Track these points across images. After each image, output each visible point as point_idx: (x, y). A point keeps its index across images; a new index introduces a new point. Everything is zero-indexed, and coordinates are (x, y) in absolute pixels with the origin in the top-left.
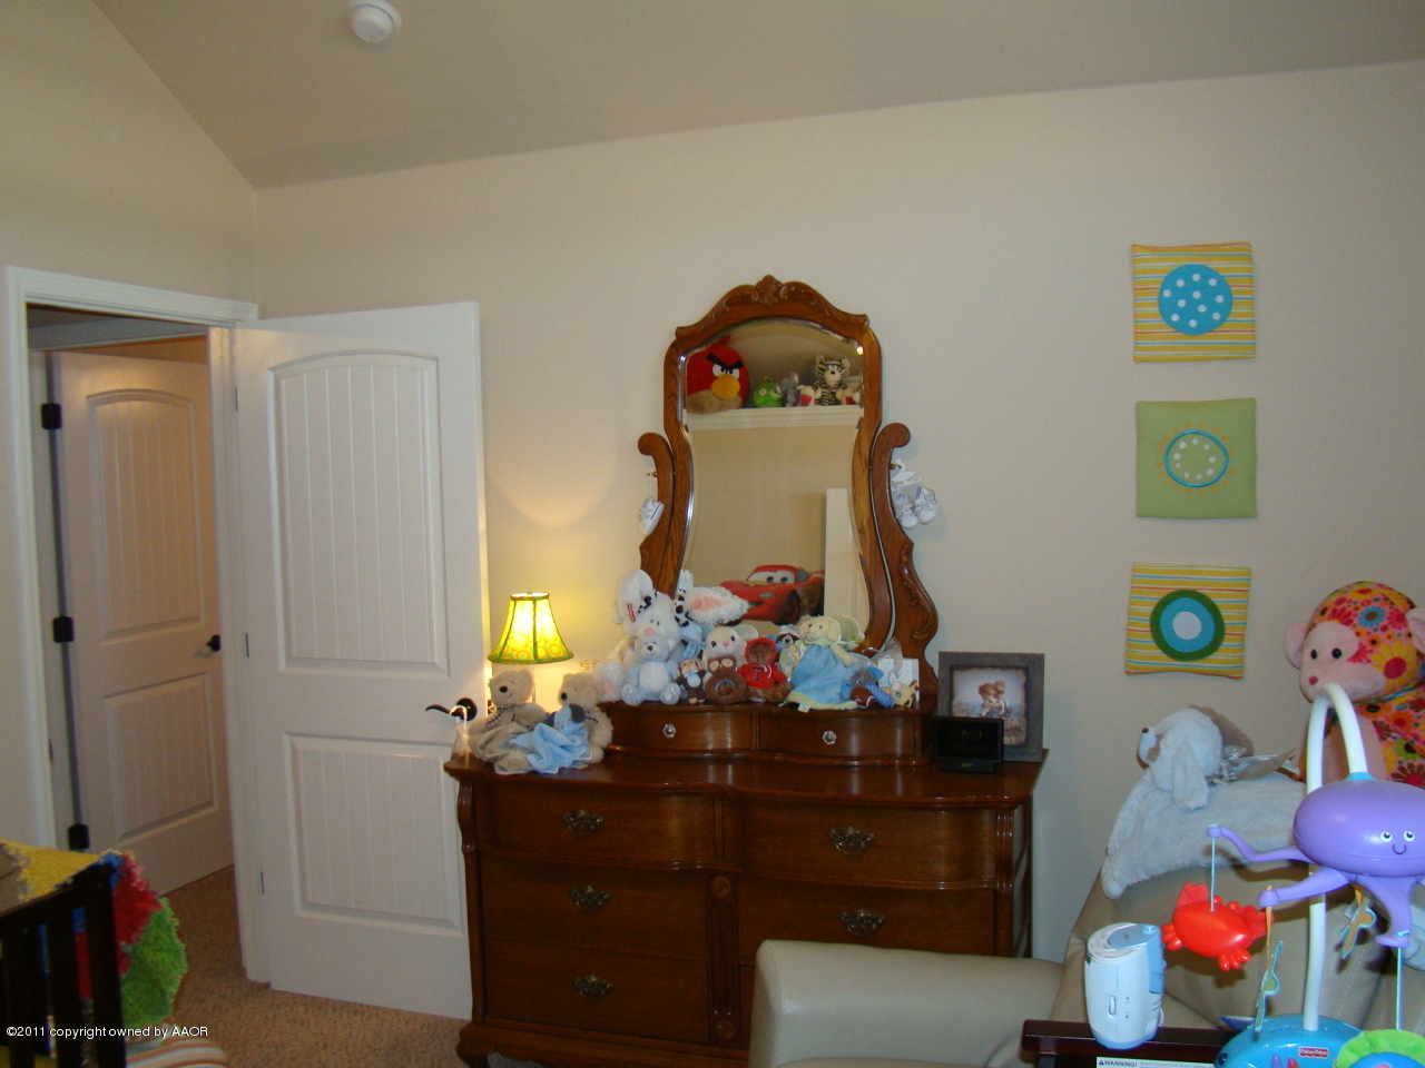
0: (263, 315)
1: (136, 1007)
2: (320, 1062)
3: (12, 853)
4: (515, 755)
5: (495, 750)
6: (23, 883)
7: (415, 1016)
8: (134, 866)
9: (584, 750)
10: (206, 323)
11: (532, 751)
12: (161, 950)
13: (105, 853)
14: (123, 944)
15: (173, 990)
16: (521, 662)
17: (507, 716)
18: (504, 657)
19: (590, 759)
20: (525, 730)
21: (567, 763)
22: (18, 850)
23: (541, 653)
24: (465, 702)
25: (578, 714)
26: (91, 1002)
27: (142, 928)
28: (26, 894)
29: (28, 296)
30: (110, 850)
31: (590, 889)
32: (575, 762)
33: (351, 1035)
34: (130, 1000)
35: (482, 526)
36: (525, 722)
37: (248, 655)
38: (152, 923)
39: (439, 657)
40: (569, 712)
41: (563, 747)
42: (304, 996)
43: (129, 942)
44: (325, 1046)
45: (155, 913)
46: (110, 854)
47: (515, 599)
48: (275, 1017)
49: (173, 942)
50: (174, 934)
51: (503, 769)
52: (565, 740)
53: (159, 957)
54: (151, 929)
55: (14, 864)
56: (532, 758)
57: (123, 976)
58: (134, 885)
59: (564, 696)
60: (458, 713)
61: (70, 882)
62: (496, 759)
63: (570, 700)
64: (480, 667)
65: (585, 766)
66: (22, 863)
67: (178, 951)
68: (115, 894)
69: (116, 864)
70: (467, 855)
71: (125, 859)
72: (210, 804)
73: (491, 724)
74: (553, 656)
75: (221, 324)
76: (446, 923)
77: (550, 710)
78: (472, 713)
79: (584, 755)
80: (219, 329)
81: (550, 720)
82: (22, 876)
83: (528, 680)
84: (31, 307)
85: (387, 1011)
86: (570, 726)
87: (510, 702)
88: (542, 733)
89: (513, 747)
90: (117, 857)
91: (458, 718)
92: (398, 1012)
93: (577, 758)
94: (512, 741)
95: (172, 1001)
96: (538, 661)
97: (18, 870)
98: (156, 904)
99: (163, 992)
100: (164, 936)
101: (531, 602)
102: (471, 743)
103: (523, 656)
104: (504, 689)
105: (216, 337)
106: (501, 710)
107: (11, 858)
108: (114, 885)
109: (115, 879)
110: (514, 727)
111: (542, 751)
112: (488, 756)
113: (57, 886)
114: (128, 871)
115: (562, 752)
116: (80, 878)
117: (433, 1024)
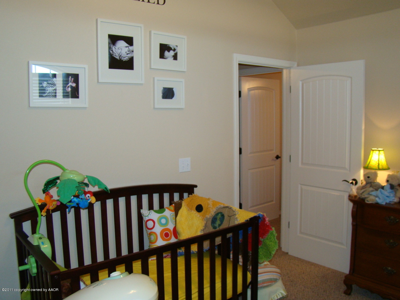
0: (298, 65)
1: (262, 255)
2: (302, 277)
3: (234, 210)
4: (372, 198)
5: (365, 195)
6: (237, 218)
7: (329, 269)
8: (266, 218)
9: (393, 198)
10: (283, 68)
11: (377, 196)
12: (271, 241)
13: (258, 213)
14: (260, 238)
15: (273, 253)
16: (374, 169)
17: (368, 185)
18: (368, 167)
19: (395, 201)
20: (375, 190)
21: (388, 202)
22: (235, 209)
23: (380, 167)
24: (354, 180)
25: (392, 187)
26: (251, 252)
27: (266, 235)
28: (237, 221)
29: (239, 62)
30: (259, 213)
31: (391, 241)
32: (390, 202)
33: (311, 271)
34: (261, 253)
35: (363, 127)
36: (375, 188)
37: (290, 161)
38: (269, 234)
39: (347, 166)
40: (389, 186)
41: (387, 196)
42: (298, 258)
43: (262, 238)
44: (304, 273)
45: (271, 231)
46: (260, 214)
47: (373, 150)
48: (290, 262)
49: (275, 240)
50: (275, 238)
51: (368, 201)
52: (388, 195)
53: (270, 243)
54: (269, 235)
55: (234, 213)
56: (377, 199)
57: (260, 247)
58: (266, 223)
59: (388, 181)
60: (352, 183)
61: (249, 220)
62: (365, 198)
63: (390, 182)
64: (360, 170)
65: (393, 203)
66: (236, 213)
67: (276, 242)
68: (259, 224)
69: (261, 216)
70: (353, 225)
71: (263, 215)
72: (273, 201)
73: (363, 187)
74: (384, 168)
75: (287, 68)
76: (342, 244)
77: (383, 185)
78: (356, 183)
79: (393, 200)
80: (286, 70)
81: (383, 187)
82: (236, 216)
83: (376, 175)
84: (240, 64)
85: (321, 266)
86: (389, 190)
87: (370, 181)
88: (381, 191)
89: (371, 195)
90: (261, 215)
91: (352, 185)
92: (324, 267)
93: (391, 200)
94: (371, 193)
95: (273, 256)
96: (379, 169)
97: (235, 215)
98: (271, 229)
99: (270, 253)
100: (272, 238)
101: (378, 152)
102: (357, 192)
103: (374, 168)
104: (368, 177)
105: (285, 72)
106: (367, 183)
107: (234, 211)
108: (260, 222)
109: (260, 220)
110: (371, 189)
111: (381, 197)
112: (363, 197)
113: (245, 220)
114: (264, 219)
115: (387, 198)
116: (252, 219)
117: (335, 273)
